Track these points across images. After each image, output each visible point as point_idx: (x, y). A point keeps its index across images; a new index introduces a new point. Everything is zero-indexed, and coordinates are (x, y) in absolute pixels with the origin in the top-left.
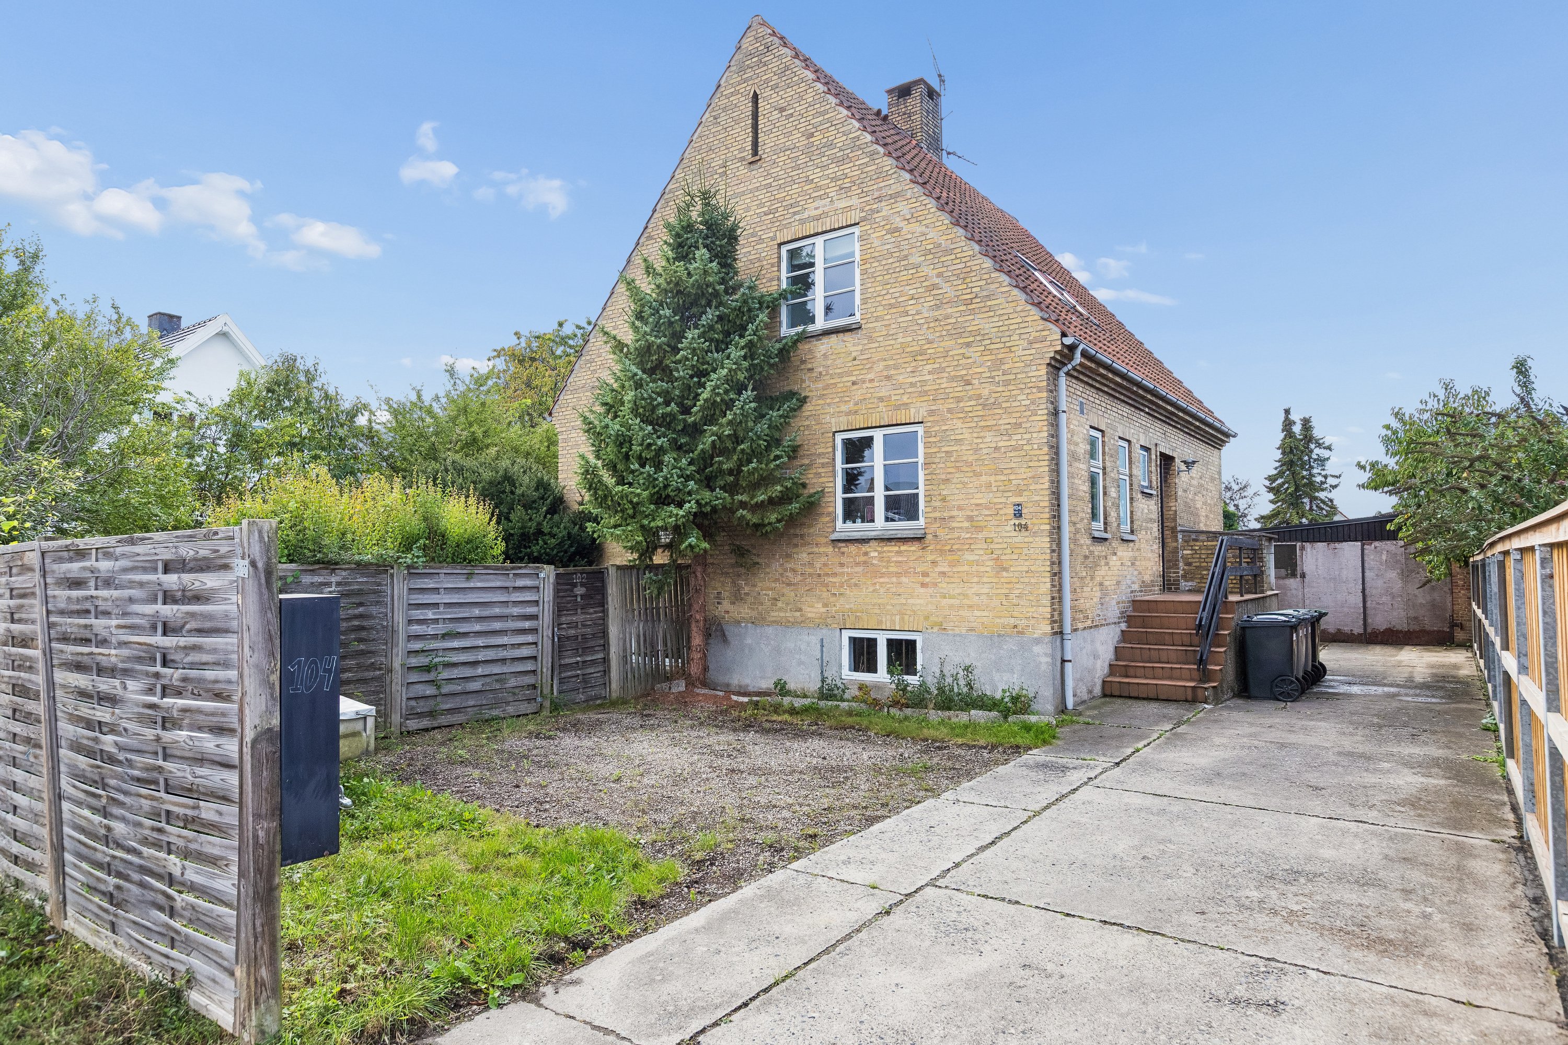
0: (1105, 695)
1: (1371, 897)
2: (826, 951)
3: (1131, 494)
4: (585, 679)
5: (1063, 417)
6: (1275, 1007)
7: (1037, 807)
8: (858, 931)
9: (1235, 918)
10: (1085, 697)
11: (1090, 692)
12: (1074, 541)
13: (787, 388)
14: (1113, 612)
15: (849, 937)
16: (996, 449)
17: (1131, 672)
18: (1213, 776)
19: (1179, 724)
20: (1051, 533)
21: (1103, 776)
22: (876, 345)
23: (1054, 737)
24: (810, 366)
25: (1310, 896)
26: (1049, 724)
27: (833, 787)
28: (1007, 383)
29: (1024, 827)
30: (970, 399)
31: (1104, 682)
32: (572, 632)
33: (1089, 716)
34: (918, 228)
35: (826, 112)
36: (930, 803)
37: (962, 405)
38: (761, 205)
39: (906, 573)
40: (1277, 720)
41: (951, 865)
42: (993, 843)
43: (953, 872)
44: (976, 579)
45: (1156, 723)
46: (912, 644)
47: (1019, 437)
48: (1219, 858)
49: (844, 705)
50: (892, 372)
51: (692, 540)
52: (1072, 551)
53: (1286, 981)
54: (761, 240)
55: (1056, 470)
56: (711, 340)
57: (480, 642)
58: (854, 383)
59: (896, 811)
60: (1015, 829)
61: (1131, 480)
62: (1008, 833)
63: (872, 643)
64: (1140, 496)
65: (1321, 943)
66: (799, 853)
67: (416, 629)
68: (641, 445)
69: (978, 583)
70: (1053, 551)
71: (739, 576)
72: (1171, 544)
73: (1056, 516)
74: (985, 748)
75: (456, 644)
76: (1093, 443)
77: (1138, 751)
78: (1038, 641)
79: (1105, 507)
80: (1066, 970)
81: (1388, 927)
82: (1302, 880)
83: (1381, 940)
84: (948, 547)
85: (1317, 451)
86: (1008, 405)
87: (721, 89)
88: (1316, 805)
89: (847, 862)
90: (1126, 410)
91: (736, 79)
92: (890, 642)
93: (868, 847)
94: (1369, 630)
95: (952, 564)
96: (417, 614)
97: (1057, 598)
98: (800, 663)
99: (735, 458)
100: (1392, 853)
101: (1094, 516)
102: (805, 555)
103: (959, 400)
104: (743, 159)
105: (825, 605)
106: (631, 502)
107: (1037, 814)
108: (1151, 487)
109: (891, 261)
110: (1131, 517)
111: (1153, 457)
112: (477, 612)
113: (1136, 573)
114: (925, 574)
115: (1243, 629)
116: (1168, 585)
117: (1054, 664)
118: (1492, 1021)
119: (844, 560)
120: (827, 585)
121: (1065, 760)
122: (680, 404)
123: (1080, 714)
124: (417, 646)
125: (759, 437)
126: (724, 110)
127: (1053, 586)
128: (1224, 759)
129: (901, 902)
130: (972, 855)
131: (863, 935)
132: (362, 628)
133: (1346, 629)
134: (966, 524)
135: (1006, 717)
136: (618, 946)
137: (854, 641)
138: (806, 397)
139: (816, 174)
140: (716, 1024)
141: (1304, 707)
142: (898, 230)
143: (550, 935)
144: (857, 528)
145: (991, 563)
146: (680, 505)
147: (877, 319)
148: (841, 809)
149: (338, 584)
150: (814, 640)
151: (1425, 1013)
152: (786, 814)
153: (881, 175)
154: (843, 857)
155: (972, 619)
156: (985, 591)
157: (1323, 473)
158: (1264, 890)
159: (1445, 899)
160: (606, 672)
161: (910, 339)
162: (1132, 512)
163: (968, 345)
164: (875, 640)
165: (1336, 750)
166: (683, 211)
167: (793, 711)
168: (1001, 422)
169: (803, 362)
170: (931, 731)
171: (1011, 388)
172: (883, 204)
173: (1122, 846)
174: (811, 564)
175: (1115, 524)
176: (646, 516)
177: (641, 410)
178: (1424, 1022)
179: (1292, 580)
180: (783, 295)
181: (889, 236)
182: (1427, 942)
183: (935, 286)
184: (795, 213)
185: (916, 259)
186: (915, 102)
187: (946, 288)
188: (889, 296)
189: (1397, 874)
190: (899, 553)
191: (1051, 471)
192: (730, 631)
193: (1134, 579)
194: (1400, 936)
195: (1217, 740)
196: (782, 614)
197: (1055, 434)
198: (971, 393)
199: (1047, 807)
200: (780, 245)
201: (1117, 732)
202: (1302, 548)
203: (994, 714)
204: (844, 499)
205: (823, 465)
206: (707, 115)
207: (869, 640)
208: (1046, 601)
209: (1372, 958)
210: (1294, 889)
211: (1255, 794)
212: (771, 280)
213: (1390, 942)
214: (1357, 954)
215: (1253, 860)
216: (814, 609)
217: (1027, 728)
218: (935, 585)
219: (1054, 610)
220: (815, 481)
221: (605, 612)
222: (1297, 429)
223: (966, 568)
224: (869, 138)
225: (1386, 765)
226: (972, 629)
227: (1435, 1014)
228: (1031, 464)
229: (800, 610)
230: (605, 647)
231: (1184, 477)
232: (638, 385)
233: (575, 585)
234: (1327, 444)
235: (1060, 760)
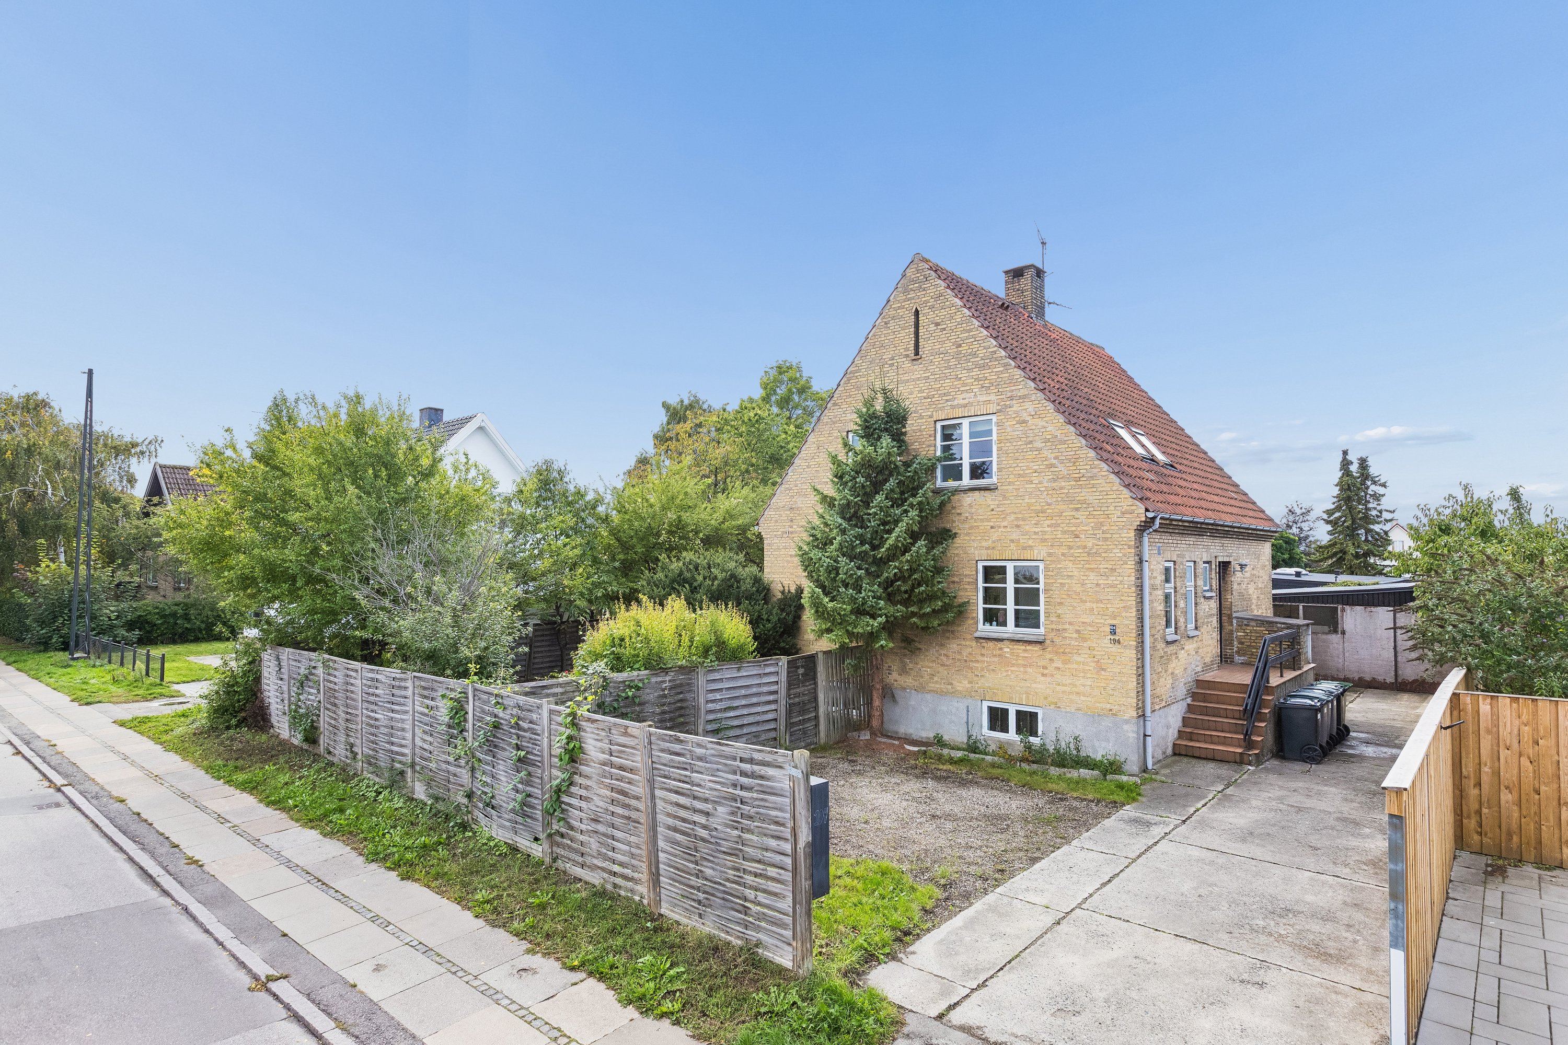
0: (1175, 754)
1: (1329, 928)
2: (1032, 944)
3: (1196, 600)
4: (805, 732)
5: (1146, 565)
6: (1262, 985)
7: (1133, 856)
8: (1046, 933)
9: (1248, 937)
10: (1161, 757)
11: (1164, 753)
12: (1153, 648)
13: (942, 526)
14: (1182, 691)
15: (1041, 936)
16: (1098, 585)
17: (1194, 737)
18: (1247, 835)
19: (1228, 786)
20: (1137, 647)
21: (1174, 832)
22: (1009, 502)
23: (1139, 795)
24: (959, 511)
25: (1292, 926)
26: (1135, 783)
27: (1002, 833)
28: (1106, 539)
29: (1127, 870)
30: (1078, 547)
31: (1174, 744)
32: (797, 700)
33: (1164, 775)
34: (1041, 423)
35: (971, 330)
36: (1065, 848)
37: (1072, 551)
38: (921, 391)
39: (1031, 666)
40: (1301, 784)
41: (1087, 895)
42: (1109, 881)
43: (1089, 900)
44: (1082, 675)
45: (1212, 784)
46: (1034, 716)
47: (1114, 578)
48: (1244, 898)
49: (989, 758)
50: (1021, 523)
51: (883, 642)
52: (1151, 656)
53: (1270, 972)
54: (921, 417)
55: (1141, 602)
56: (892, 499)
57: (745, 712)
58: (992, 527)
59: (1045, 854)
60: (1122, 871)
61: (1195, 590)
62: (1118, 874)
63: (1005, 711)
64: (1202, 600)
65: (1292, 954)
66: (998, 883)
67: (711, 706)
68: (846, 574)
69: (1084, 677)
70: (1138, 659)
71: (905, 655)
72: (1227, 628)
73: (1141, 634)
74: (1093, 801)
75: (732, 714)
76: (1167, 570)
77: (1198, 810)
78: (1127, 722)
79: (1176, 616)
80: (1157, 961)
81: (1331, 947)
82: (1291, 915)
83: (1326, 954)
84: (1062, 650)
85: (1373, 487)
86: (1106, 555)
87: (891, 303)
88: (1310, 862)
89: (1027, 890)
90: (1191, 540)
91: (902, 297)
92: (1018, 713)
93: (1036, 880)
94: (1400, 680)
95: (1064, 662)
96: (711, 696)
97: (1141, 692)
98: (951, 722)
99: (910, 583)
100: (1349, 900)
101: (1168, 625)
102: (955, 646)
103: (1070, 548)
104: (907, 356)
105: (970, 682)
106: (839, 614)
107: (1134, 860)
108: (1211, 590)
109: (1020, 443)
110: (1196, 617)
111: (1214, 567)
112: (743, 692)
113: (1199, 658)
114: (1045, 668)
115: (1280, 708)
116: (1225, 659)
117: (1138, 739)
118: (1369, 998)
119: (984, 651)
120: (972, 668)
121: (1149, 816)
122: (871, 544)
123: (1157, 773)
124: (711, 717)
125: (928, 570)
126: (893, 318)
127: (1138, 684)
128: (1257, 821)
129: (1064, 917)
130: (1098, 889)
131: (1049, 935)
132: (681, 708)
133: (1381, 678)
134: (1075, 635)
135: (1105, 775)
136: (924, 935)
137: (991, 709)
138: (956, 534)
139: (963, 375)
140: (991, 977)
141: (1323, 770)
142: (1024, 422)
143: (893, 929)
144: (993, 630)
145: (1093, 664)
146: (873, 617)
147: (1010, 484)
148: (1012, 851)
149: (670, 681)
150: (962, 706)
151: (1336, 993)
152: (979, 853)
153: (1012, 381)
154: (1024, 887)
155: (1079, 702)
156: (1089, 683)
157: (1379, 508)
158: (1267, 920)
159: (1370, 932)
160: (817, 726)
161: (1034, 501)
162: (1196, 614)
163: (1077, 509)
164: (1007, 710)
165: (1336, 815)
166: (869, 403)
167: (952, 761)
168: (1101, 566)
169: (954, 508)
170: (1054, 785)
171: (1108, 543)
172: (1014, 402)
173: (1187, 886)
174: (960, 653)
175: (1183, 628)
176: (850, 624)
177: (845, 550)
178: (1333, 996)
179: (1334, 636)
180: (939, 460)
181: (1018, 426)
182: (1351, 956)
183: (1052, 466)
184: (947, 401)
185: (1039, 444)
186: (1026, 281)
187: (1061, 467)
188: (1018, 469)
189: (1348, 914)
190: (1025, 650)
191: (1138, 603)
192: (898, 694)
193: (1198, 663)
194: (1337, 952)
195: (1254, 803)
196: (937, 686)
197: (1140, 577)
198: (1079, 544)
199: (1139, 856)
200: (935, 422)
201: (1183, 791)
202: (1343, 610)
203: (1096, 772)
204: (984, 608)
205: (969, 583)
206: (879, 320)
207: (1002, 709)
208: (1133, 694)
209: (1317, 963)
210: (1284, 921)
211: (1273, 852)
212: (929, 446)
213: (1330, 955)
214: (1310, 961)
215: (1264, 901)
216: (962, 684)
217: (1121, 787)
218: (1052, 676)
219: (1139, 700)
220: (962, 597)
221: (816, 684)
222: (1354, 468)
223: (1075, 666)
224: (1003, 353)
225: (1367, 831)
226: (1079, 709)
227: (1341, 993)
228: (1123, 598)
229: (952, 684)
230: (816, 708)
231: (1239, 574)
232: (843, 532)
233: (798, 668)
234: (1382, 481)
235: (1145, 816)
